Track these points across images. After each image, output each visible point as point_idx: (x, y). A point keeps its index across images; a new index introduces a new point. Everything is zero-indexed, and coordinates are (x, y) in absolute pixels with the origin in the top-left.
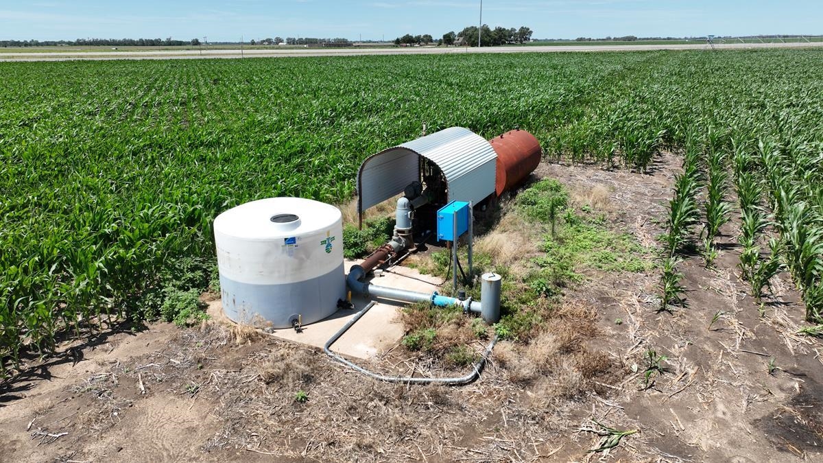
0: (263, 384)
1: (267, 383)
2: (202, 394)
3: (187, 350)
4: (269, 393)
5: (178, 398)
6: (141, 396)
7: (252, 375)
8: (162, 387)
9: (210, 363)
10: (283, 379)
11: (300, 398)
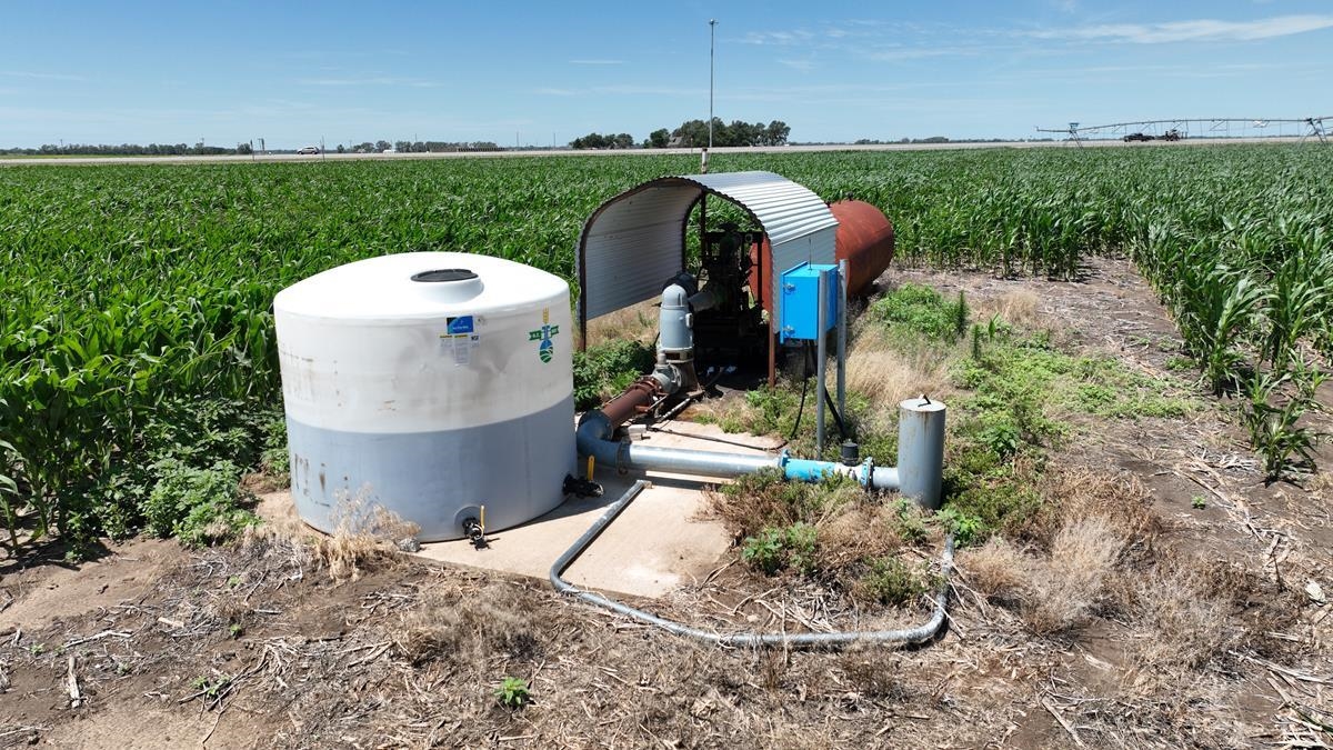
0: (404, 667)
1: (417, 664)
2: (238, 700)
3: (204, 594)
4: (424, 687)
5: (173, 712)
6: (70, 713)
7: (373, 645)
8: (128, 688)
9: (262, 621)
10: (458, 650)
11: (510, 695)
